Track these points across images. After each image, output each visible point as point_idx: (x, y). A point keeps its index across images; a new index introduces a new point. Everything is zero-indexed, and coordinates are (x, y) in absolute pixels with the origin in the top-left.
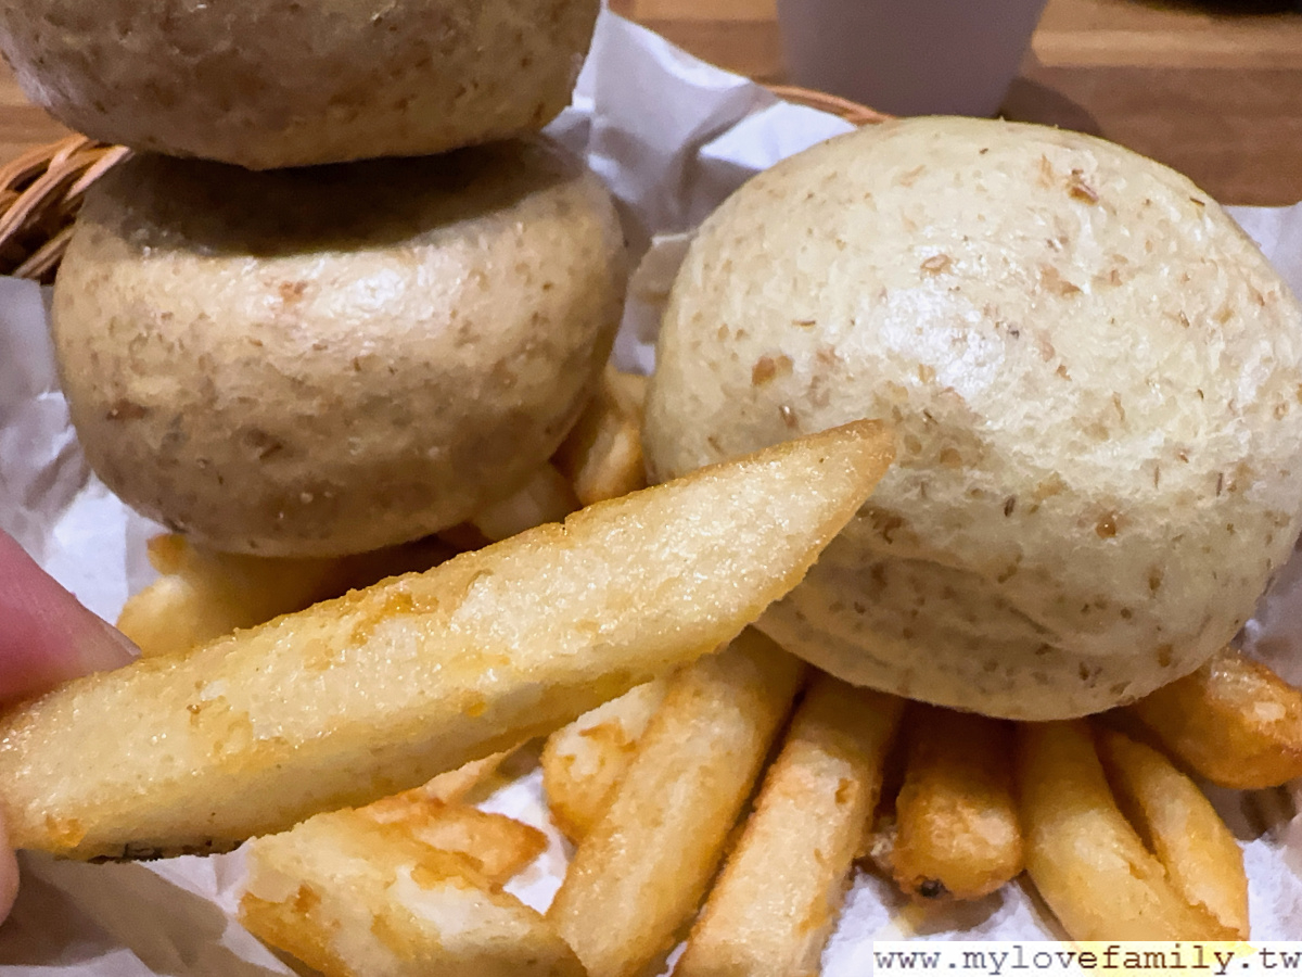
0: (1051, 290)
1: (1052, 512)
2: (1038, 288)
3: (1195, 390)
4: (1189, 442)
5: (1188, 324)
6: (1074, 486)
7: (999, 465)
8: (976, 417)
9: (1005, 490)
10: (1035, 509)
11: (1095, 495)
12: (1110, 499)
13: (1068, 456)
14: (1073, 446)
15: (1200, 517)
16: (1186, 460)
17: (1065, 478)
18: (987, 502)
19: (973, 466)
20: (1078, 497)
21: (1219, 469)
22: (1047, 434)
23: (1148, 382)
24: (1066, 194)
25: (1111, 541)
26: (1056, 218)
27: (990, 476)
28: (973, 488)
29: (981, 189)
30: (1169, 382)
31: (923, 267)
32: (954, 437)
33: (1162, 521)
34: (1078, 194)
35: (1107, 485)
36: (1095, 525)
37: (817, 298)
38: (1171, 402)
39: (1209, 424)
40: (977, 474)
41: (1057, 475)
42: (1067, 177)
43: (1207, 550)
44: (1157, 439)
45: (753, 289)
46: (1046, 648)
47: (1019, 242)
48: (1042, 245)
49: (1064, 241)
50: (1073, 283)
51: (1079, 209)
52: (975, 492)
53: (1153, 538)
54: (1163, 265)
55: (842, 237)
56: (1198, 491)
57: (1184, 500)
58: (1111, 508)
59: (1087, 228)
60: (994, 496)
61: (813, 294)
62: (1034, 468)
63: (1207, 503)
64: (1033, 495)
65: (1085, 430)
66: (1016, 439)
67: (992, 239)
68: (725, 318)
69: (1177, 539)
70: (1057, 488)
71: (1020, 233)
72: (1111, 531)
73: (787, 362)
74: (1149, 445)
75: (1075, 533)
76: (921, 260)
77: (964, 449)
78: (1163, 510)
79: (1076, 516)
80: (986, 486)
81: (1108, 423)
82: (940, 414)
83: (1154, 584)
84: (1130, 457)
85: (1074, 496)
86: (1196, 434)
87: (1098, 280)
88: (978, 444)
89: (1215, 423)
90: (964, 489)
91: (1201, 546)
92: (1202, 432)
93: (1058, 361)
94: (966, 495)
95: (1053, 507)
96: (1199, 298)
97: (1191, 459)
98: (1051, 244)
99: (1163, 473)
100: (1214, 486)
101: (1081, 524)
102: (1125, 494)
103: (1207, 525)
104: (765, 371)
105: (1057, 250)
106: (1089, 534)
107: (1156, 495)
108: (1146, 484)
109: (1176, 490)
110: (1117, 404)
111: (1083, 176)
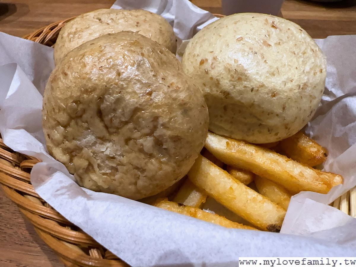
0: (265, 45)
1: (261, 91)
2: (262, 45)
3: (295, 67)
4: (293, 78)
5: (295, 54)
6: (266, 85)
7: (250, 81)
8: (246, 70)
9: (251, 86)
10: (258, 90)
11: (271, 88)
12: (275, 89)
13: (265, 79)
14: (267, 77)
15: (295, 94)
16: (292, 81)
17: (265, 83)
18: (248, 89)
19: (245, 81)
20: (267, 88)
21: (300, 84)
22: (261, 74)
23: (285, 65)
24: (270, 26)
25: (274, 98)
26: (267, 31)
27: (248, 83)
28: (245, 86)
29: (251, 24)
30: (290, 65)
31: (237, 39)
32: (241, 75)
33: (286, 94)
34: (273, 26)
35: (274, 86)
36: (271, 94)
37: (214, 47)
38: (290, 69)
39: (298, 75)
40: (246, 83)
41: (263, 83)
42: (271, 23)
43: (296, 102)
44: (286, 77)
45: (201, 46)
46: (261, 124)
47: (259, 35)
48: (263, 36)
49: (269, 35)
50: (270, 44)
51: (273, 30)
52: (245, 87)
53: (284, 98)
54: (291, 42)
55: (221, 35)
56: (294, 88)
57: (291, 90)
58: (274, 91)
59: (274, 33)
60: (249, 87)
61: (213, 46)
62: (258, 81)
63: (296, 91)
64: (258, 87)
65: (270, 74)
66: (254, 75)
67: (253, 34)
68: (195, 53)
69: (289, 98)
70: (263, 86)
71: (259, 33)
72: (274, 96)
73: (207, 60)
74: (284, 78)
75: (266, 96)
76: (237, 38)
77: (243, 77)
78: (286, 92)
79: (266, 92)
80: (247, 85)
81: (275, 73)
82: (238, 70)
83: (284, 108)
84: (279, 80)
85: (266, 87)
86: (295, 76)
87: (276, 44)
88: (246, 76)
89: (299, 74)
90: (243, 86)
91: (295, 100)
92: (296, 76)
93: (265, 60)
94: (243, 87)
95: (262, 90)
96: (298, 49)
97: (293, 81)
98: (266, 36)
99: (287, 84)
100: (298, 88)
101: (268, 94)
102: (278, 88)
103: (296, 96)
104: (202, 62)
105: (267, 37)
106: (269, 96)
107: (285, 89)
108: (283, 86)
109: (289, 88)
110: (277, 69)
111: (275, 23)
